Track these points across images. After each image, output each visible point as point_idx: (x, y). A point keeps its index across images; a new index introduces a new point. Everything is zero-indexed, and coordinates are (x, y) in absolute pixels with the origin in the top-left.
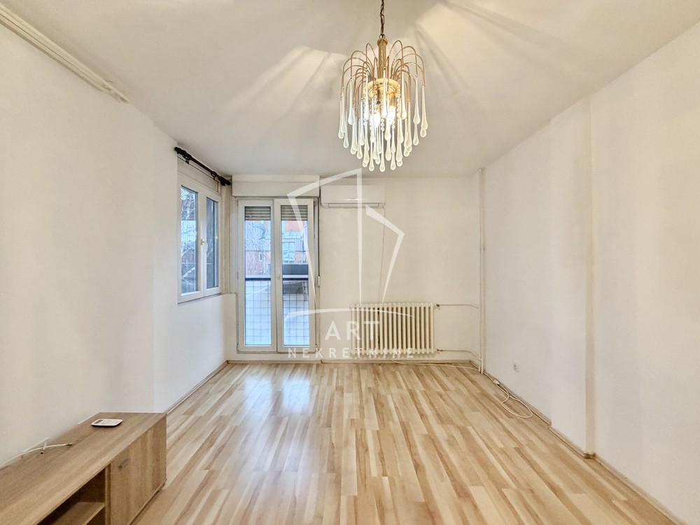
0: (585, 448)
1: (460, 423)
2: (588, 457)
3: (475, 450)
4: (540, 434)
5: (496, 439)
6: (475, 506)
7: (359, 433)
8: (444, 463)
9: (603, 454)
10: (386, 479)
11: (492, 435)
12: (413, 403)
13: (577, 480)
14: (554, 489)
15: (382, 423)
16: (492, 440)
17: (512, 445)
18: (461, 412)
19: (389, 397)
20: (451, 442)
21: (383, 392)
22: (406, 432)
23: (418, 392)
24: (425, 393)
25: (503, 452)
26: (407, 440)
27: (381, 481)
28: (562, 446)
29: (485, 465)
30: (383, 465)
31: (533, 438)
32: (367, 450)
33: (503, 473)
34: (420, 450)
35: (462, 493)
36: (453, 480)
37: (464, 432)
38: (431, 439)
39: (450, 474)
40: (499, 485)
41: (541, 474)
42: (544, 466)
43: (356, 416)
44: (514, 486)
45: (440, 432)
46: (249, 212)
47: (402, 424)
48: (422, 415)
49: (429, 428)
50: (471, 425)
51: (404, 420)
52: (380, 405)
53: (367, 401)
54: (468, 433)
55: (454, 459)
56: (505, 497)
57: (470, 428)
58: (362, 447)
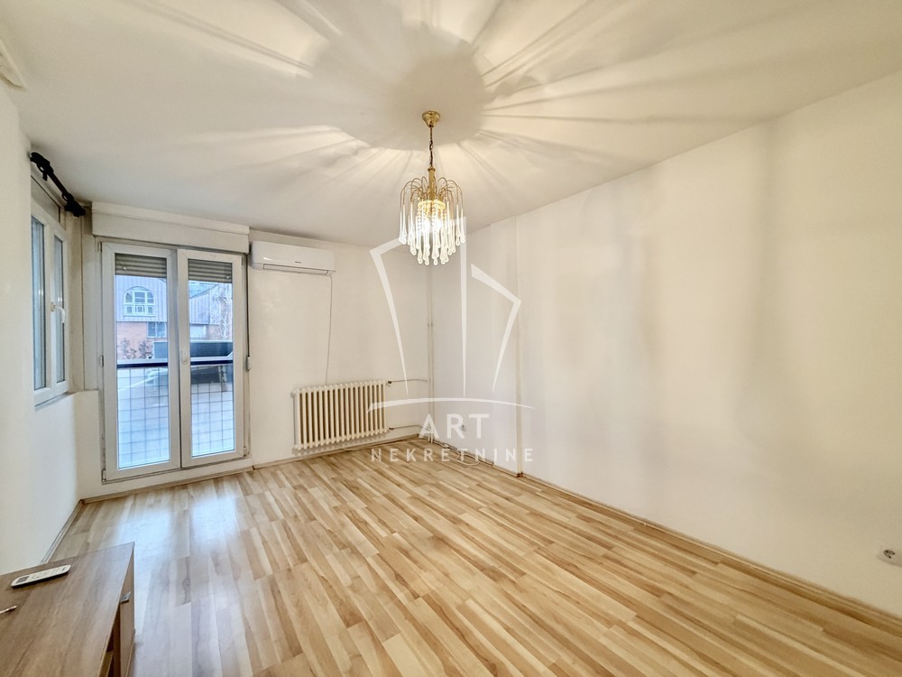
0: (517, 471)
1: (433, 482)
2: (520, 475)
3: (452, 495)
4: (489, 472)
5: (462, 483)
6: (467, 524)
7: (350, 515)
8: (435, 509)
9: (526, 471)
10: (396, 535)
11: (458, 482)
12: (385, 479)
13: (517, 490)
14: (507, 499)
15: (366, 500)
16: (460, 485)
17: (474, 484)
18: (429, 474)
19: (359, 480)
20: (431, 495)
21: (350, 478)
22: (393, 500)
23: (385, 470)
24: (391, 469)
25: (470, 489)
26: (397, 505)
27: (394, 538)
28: (503, 475)
29: (463, 501)
30: (388, 527)
31: (487, 476)
32: (366, 523)
33: (476, 501)
34: (412, 508)
35: (455, 521)
36: (446, 516)
37: (438, 486)
38: (416, 499)
39: (441, 513)
40: (477, 509)
41: (498, 494)
42: (497, 489)
43: (336, 503)
44: (484, 505)
45: (419, 491)
46: (124, 263)
47: (385, 495)
48: (399, 485)
49: (410, 492)
50: (441, 480)
51: (385, 493)
52: (354, 488)
53: (339, 489)
54: (442, 486)
55: (440, 505)
56: (483, 513)
57: (441, 483)
58: (361, 524)
